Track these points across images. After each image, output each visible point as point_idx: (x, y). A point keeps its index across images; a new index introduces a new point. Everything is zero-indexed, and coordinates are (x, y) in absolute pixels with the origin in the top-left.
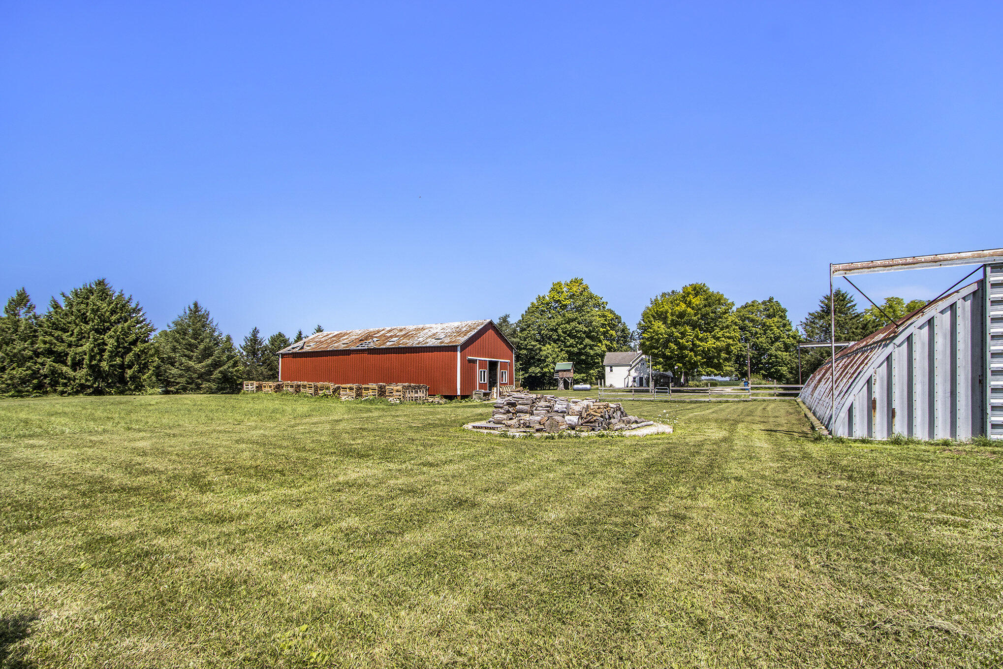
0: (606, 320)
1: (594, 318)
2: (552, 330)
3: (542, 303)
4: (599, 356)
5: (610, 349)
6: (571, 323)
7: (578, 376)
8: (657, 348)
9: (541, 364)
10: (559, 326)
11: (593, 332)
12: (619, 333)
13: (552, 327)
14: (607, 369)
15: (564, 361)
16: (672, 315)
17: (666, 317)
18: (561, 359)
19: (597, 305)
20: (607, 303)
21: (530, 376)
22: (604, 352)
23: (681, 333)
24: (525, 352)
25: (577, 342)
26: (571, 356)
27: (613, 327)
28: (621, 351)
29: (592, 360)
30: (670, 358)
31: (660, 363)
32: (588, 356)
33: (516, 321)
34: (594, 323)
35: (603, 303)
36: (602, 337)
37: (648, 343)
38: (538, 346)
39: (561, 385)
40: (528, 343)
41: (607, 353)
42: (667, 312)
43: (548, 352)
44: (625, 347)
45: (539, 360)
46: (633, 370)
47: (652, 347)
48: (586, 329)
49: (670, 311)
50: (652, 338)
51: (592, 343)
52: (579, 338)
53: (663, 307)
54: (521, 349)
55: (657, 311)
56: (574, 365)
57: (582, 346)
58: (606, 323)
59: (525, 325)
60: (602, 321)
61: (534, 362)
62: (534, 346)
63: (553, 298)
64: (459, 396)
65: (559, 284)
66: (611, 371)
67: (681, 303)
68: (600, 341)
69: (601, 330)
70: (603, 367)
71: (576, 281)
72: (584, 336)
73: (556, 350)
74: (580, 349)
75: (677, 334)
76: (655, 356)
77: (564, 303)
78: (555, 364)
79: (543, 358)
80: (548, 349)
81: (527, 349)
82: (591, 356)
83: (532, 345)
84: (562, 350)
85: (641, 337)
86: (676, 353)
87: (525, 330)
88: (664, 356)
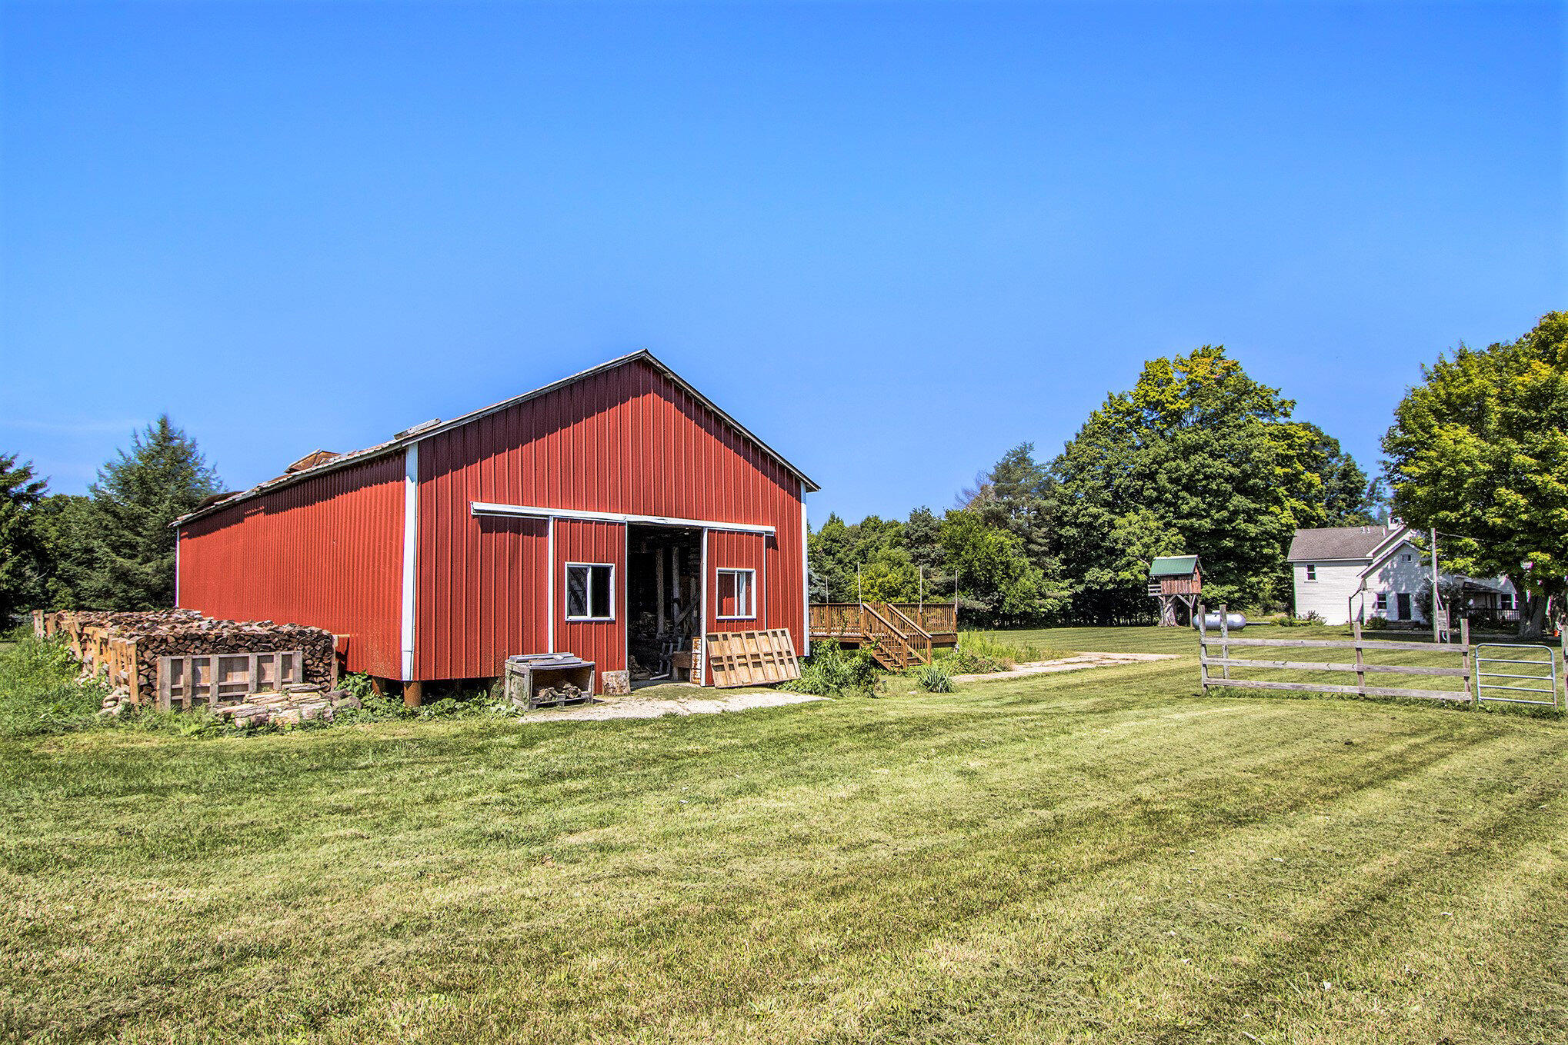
0: (1290, 446)
1: (1258, 440)
2: (1141, 476)
3: (1118, 412)
4: (1274, 537)
5: (1306, 522)
6: (1192, 457)
7: (1214, 591)
8: (1455, 508)
9: (1115, 560)
10: (1160, 464)
11: (1256, 477)
12: (1334, 482)
13: (1139, 469)
14: (1300, 573)
15: (1174, 552)
16: (1504, 401)
17: (1482, 410)
18: (1166, 549)
19: (1267, 410)
20: (1293, 403)
21: (1088, 590)
22: (1290, 527)
23: (1541, 456)
24: (1074, 532)
25: (1210, 505)
26: (1193, 541)
27: (1314, 464)
28: (1340, 526)
29: (1253, 549)
30: (1507, 534)
31: (1465, 552)
32: (1244, 539)
33: (1052, 457)
34: (1256, 453)
35: (1283, 403)
36: (1282, 489)
37: (1420, 492)
38: (1107, 517)
39: (1168, 614)
40: (1079, 511)
41: (1298, 533)
42: (1483, 394)
43: (1130, 529)
44: (1351, 518)
45: (1111, 551)
46: (1375, 575)
47: (1436, 504)
48: (1232, 470)
49: (1494, 391)
50: (1435, 476)
51: (1253, 506)
52: (1217, 493)
53: (1469, 381)
54: (1062, 525)
55: (1449, 395)
56: (1204, 562)
57: (1225, 513)
58: (1291, 453)
59: (1074, 466)
60: (1281, 448)
61: (1100, 557)
62: (1096, 517)
63: (1145, 396)
64: (409, 683)
65: (1163, 364)
66: (1312, 577)
67: (1536, 364)
68: (1277, 501)
69: (1278, 470)
70: (1288, 568)
71: (1206, 352)
72: (1229, 487)
73: (1153, 524)
74: (1218, 522)
75: (1519, 459)
76: (1448, 530)
77: (1173, 407)
78: (1150, 560)
79: (1120, 546)
80: (1130, 525)
81: (1078, 526)
82: (1251, 539)
83: (1090, 516)
84: (1168, 525)
85: (1396, 476)
86: (1524, 517)
87: (1074, 478)
88: (1479, 529)
